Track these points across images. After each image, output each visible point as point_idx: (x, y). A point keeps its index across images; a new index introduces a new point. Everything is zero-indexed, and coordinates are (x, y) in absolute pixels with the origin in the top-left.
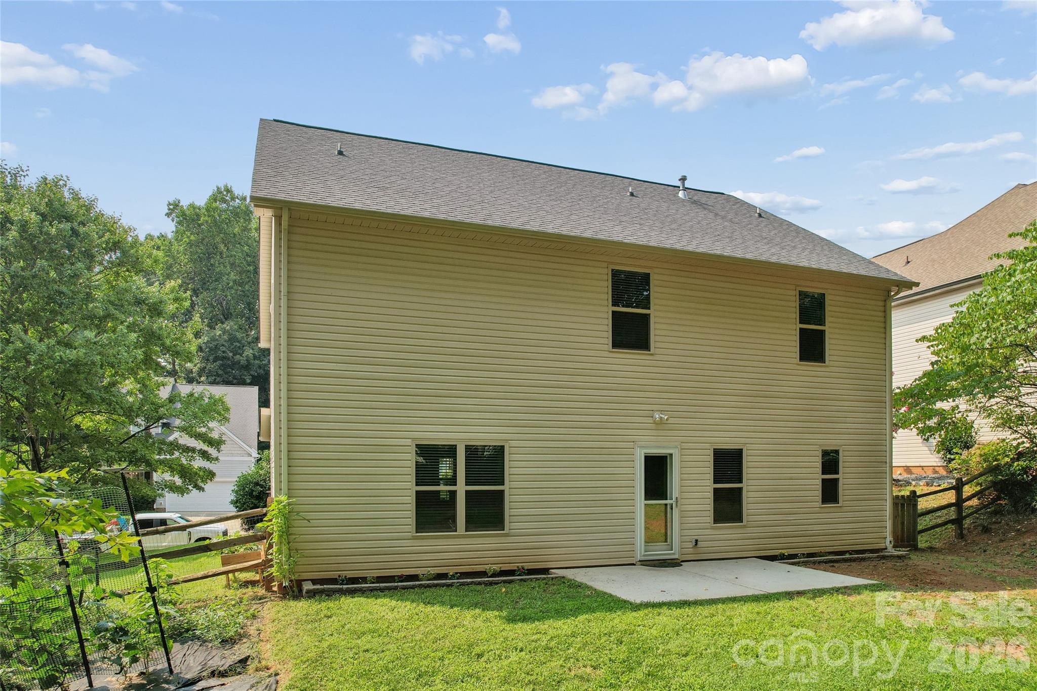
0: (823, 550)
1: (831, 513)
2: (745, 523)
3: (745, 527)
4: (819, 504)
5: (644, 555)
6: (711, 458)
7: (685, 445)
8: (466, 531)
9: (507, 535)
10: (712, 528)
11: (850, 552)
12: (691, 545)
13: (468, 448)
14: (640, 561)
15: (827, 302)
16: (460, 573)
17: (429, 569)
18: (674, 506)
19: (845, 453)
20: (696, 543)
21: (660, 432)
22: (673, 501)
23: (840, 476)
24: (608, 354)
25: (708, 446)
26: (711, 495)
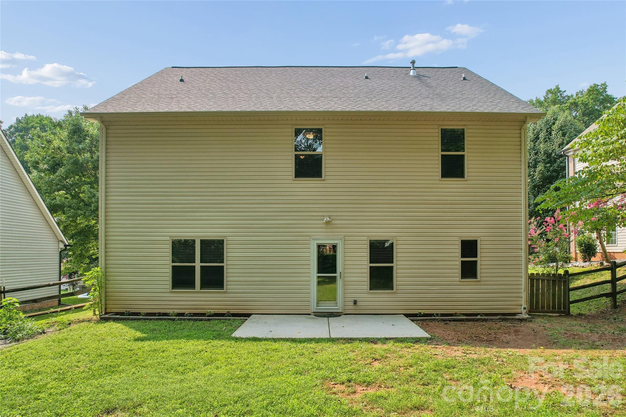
0: (458, 312)
1: (469, 285)
2: (395, 290)
3: (395, 293)
4: (458, 279)
5: (316, 309)
6: (367, 247)
7: (347, 238)
8: (201, 289)
9: (225, 293)
10: (368, 293)
11: (481, 315)
12: (352, 303)
13: (202, 242)
14: (313, 312)
15: (466, 135)
16: (193, 313)
17: (174, 310)
18: (338, 278)
19: (483, 243)
20: (355, 302)
21: (329, 230)
22: (337, 275)
23: (478, 259)
24: (291, 181)
25: (365, 238)
26: (367, 271)
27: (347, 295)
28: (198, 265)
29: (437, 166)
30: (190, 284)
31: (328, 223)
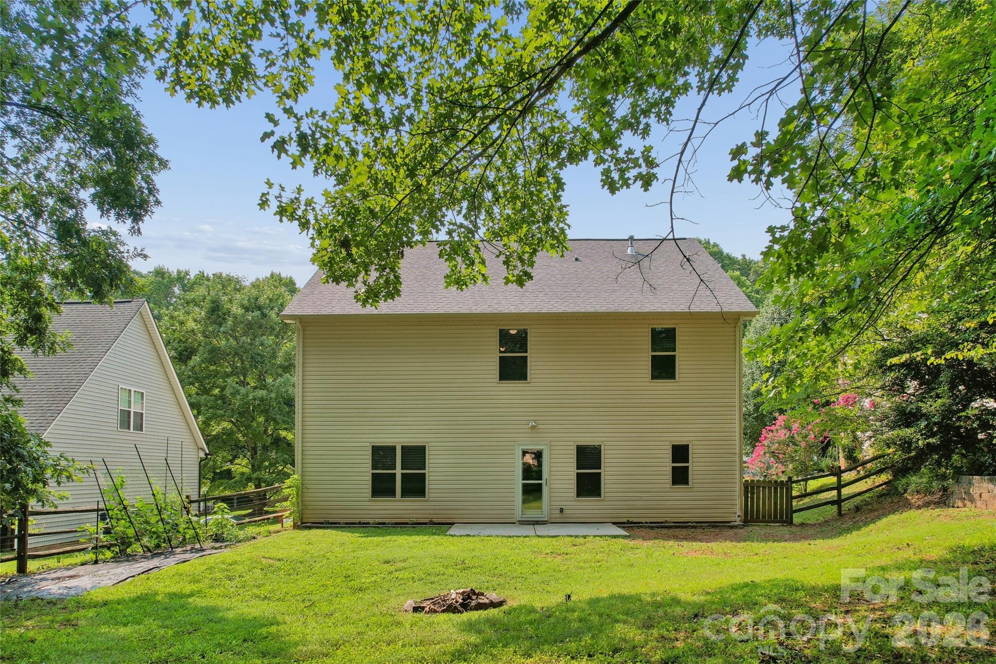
0: (669, 520)
1: (680, 491)
2: (602, 497)
3: (603, 500)
4: (668, 486)
5: (521, 517)
6: (575, 452)
7: (553, 443)
8: (401, 497)
9: (427, 501)
10: (575, 500)
12: (558, 512)
13: (403, 448)
14: (518, 521)
15: (678, 334)
16: (394, 522)
17: (374, 519)
18: (544, 486)
19: (695, 447)
20: (562, 510)
21: (534, 435)
22: (543, 482)
23: (690, 464)
24: (496, 385)
25: (572, 443)
26: (574, 477)
27: (553, 503)
28: (399, 472)
29: (646, 367)
30: (391, 493)
31: (533, 427)
